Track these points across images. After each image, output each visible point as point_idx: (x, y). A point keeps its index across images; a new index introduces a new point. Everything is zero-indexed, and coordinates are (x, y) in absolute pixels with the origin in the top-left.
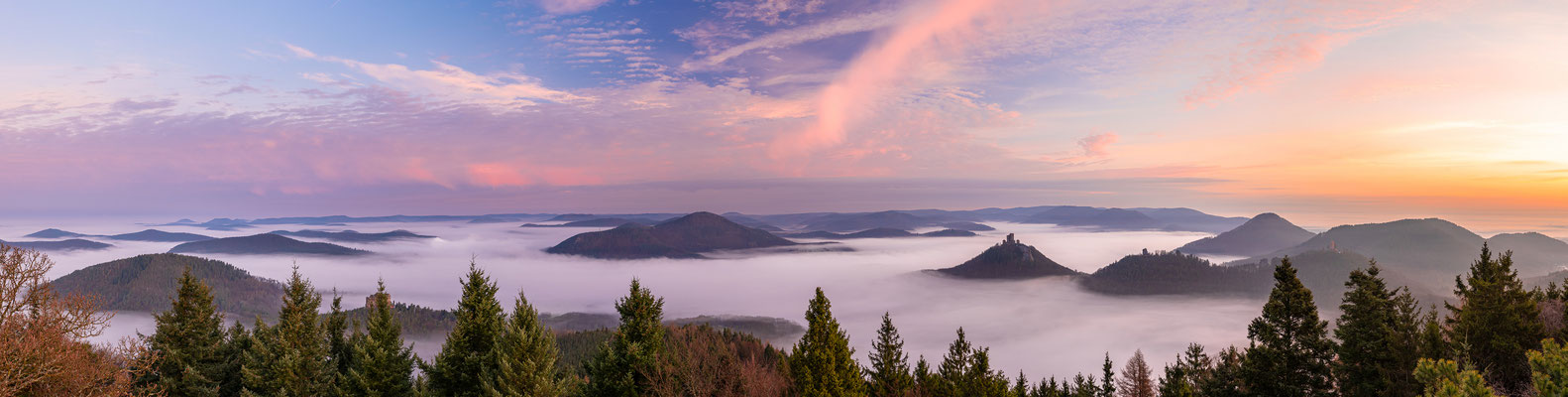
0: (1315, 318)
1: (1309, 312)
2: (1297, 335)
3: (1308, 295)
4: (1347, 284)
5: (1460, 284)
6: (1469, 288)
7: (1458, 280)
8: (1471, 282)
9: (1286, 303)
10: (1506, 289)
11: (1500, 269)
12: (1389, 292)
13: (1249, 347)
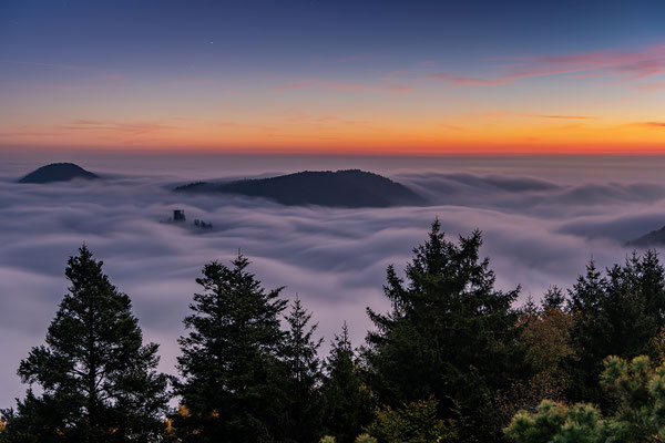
0: (137, 338)
1: (129, 332)
2: (107, 370)
3: (125, 302)
4: (199, 281)
5: (394, 281)
6: (407, 285)
7: (391, 271)
8: (412, 273)
9: (89, 319)
10: (469, 288)
11: (458, 257)
12: (267, 292)
13: (23, 398)
